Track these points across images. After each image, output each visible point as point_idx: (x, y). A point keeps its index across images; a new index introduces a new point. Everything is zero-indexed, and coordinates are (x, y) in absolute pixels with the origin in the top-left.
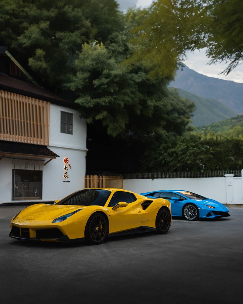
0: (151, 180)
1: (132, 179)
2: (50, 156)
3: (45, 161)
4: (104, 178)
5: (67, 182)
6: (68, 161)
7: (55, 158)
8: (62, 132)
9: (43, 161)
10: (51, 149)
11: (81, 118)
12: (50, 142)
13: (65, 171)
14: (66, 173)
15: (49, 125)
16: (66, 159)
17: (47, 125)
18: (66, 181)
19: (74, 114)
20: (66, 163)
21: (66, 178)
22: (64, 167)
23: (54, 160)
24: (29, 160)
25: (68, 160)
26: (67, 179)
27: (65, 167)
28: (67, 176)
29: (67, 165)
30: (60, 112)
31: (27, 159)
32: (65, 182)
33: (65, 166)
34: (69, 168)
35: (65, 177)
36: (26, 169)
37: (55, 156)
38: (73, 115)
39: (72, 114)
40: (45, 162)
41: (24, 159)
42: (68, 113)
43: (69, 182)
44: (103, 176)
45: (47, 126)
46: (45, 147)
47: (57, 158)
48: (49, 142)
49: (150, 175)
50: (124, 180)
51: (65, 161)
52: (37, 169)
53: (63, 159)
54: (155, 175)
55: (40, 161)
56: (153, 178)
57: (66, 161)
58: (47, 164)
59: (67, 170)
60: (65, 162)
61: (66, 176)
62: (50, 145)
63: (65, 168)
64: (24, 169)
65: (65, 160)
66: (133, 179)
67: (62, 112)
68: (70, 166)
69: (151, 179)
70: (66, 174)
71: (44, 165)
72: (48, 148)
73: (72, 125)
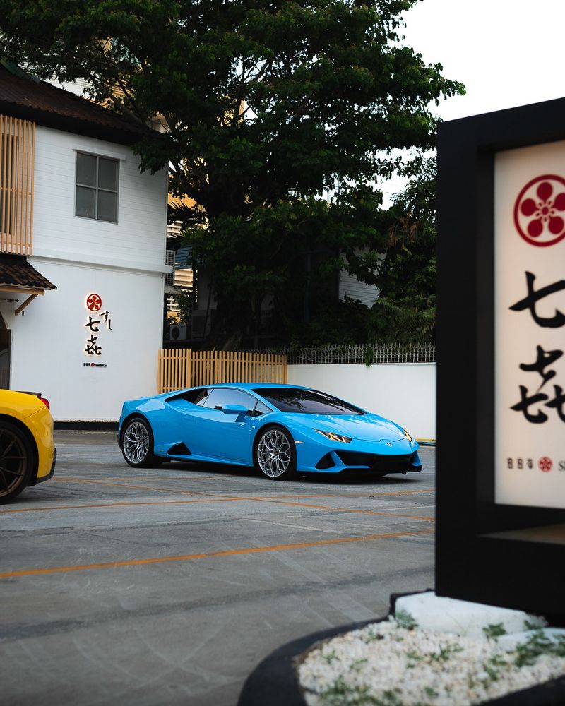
1: (308, 362)
2: (31, 285)
3: (17, 301)
4: (218, 357)
5: (95, 367)
6: (99, 305)
7: (42, 292)
8: (79, 213)
9: (11, 300)
10: (38, 267)
11: (142, 171)
12: (35, 246)
13: (90, 334)
14: (93, 339)
15: (32, 194)
16: (94, 298)
17: (24, 191)
18: (93, 365)
19: (124, 161)
20: (94, 309)
21: (92, 353)
22: (86, 321)
25: (100, 301)
26: (95, 359)
27: (89, 322)
28: (96, 349)
29: (96, 316)
30: (74, 155)
32: (89, 368)
33: (91, 319)
34: (103, 326)
35: (88, 350)
38: (121, 164)
39: (116, 161)
40: (17, 305)
42: (102, 158)
43: (106, 366)
45: (28, 195)
46: (20, 261)
48: (30, 246)
49: (359, 350)
50: (289, 366)
51: (90, 304)
53: (83, 298)
54: (375, 350)
55: (3, 300)
56: (369, 360)
57: (94, 302)
58: (25, 310)
59: (97, 330)
60: (90, 308)
61: (93, 349)
62: (34, 253)
63: (90, 324)
65: (89, 300)
66: (314, 363)
67: (78, 152)
68: (106, 318)
69: (364, 363)
70: (93, 343)
71: (17, 312)
72: (30, 262)
73: (117, 194)
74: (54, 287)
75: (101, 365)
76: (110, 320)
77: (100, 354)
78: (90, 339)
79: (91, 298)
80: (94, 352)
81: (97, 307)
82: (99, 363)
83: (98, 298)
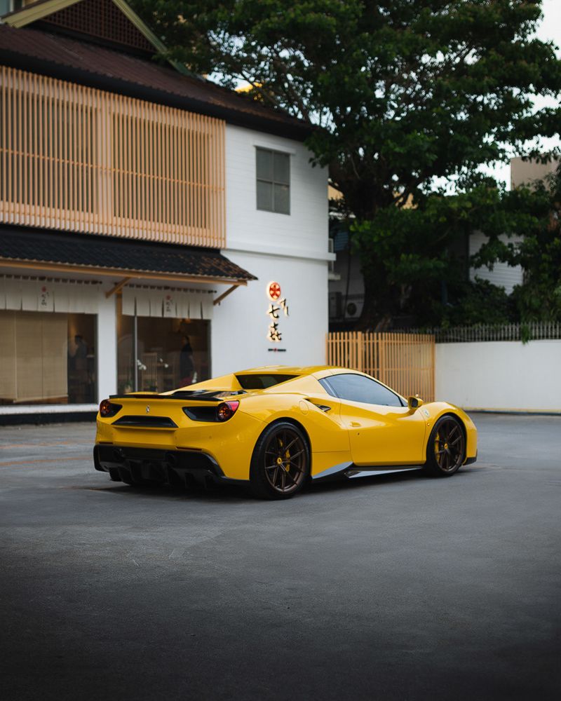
0: (519, 343)
1: (461, 341)
2: (233, 276)
3: (216, 292)
4: (382, 339)
5: (277, 352)
6: (278, 293)
7: (245, 282)
8: (260, 207)
9: (211, 292)
10: (233, 259)
11: (314, 165)
12: (228, 239)
13: (272, 320)
14: (275, 325)
15: (224, 189)
16: (275, 286)
17: (218, 187)
18: (275, 350)
19: (294, 155)
20: (275, 297)
21: (274, 339)
22: (268, 309)
23: (241, 288)
24: (173, 289)
25: (279, 290)
26: (277, 344)
27: (271, 310)
28: (278, 335)
29: (278, 303)
30: (254, 150)
31: (167, 288)
32: (272, 352)
33: (273, 306)
34: (282, 313)
35: (271, 337)
36: (167, 315)
37: (243, 277)
38: (292, 158)
39: (287, 155)
40: (216, 296)
41: (159, 288)
42: (276, 152)
43: (284, 350)
44: (380, 334)
45: (220, 190)
46: (215, 252)
47: (249, 282)
48: (224, 239)
49: (515, 328)
50: (437, 346)
51: (272, 292)
52: (196, 316)
53: (266, 287)
54: (532, 328)
55: (204, 291)
56: (524, 337)
57: (275, 291)
58: (222, 302)
59: (278, 317)
60: (272, 295)
61: (275, 335)
62: (228, 246)
63: (273, 312)
64: (159, 315)
65: (271, 289)
66: (464, 341)
67: (259, 149)
68: (285, 304)
69: (520, 339)
70: (276, 329)
71: (214, 303)
72: (224, 254)
73: (288, 186)
74: (256, 278)
75: (281, 350)
76: (287, 308)
77: (280, 339)
78: (273, 325)
79: (273, 286)
80: (276, 338)
81: (277, 295)
82: (280, 348)
83: (277, 287)
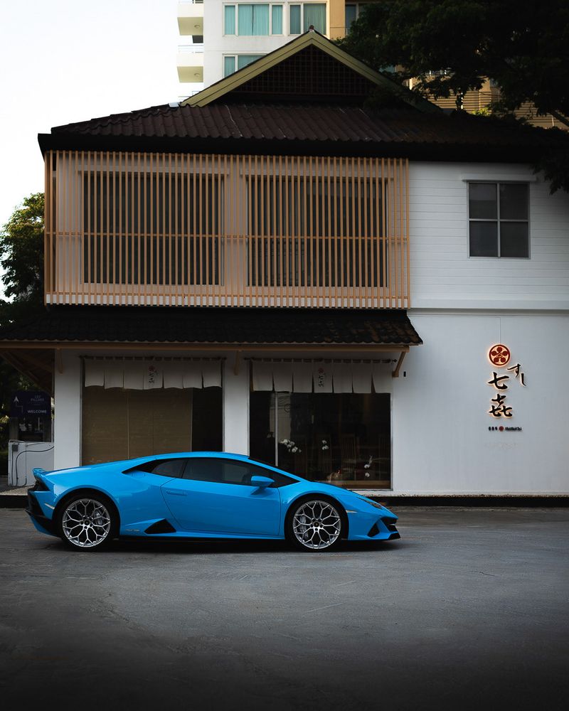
3: (394, 360)
5: (505, 432)
6: (506, 357)
8: (473, 253)
9: (388, 361)
12: (413, 297)
13: (495, 392)
14: (500, 399)
16: (500, 350)
17: (397, 237)
18: (501, 429)
19: (534, 183)
20: (500, 362)
21: (499, 415)
22: (488, 378)
24: (328, 361)
25: (507, 353)
26: (504, 421)
27: (493, 379)
28: (505, 410)
29: (505, 370)
30: (465, 186)
31: (319, 360)
32: (496, 432)
33: (495, 374)
34: (514, 383)
35: (493, 411)
36: (319, 390)
38: (532, 187)
39: (525, 185)
40: (395, 365)
41: (307, 360)
42: (503, 183)
43: (519, 429)
45: (404, 242)
46: (398, 313)
48: (408, 298)
51: (493, 357)
52: (363, 389)
55: (377, 361)
57: (500, 355)
59: (505, 387)
60: (495, 361)
61: (500, 410)
62: (413, 306)
63: (495, 381)
65: (492, 353)
67: (472, 184)
68: (518, 372)
70: (501, 403)
71: (395, 374)
72: (409, 315)
73: (527, 223)
75: (513, 429)
76: (523, 375)
77: (510, 415)
78: (496, 398)
79: (495, 349)
80: (502, 413)
81: (503, 360)
82: (510, 427)
83: (504, 350)
